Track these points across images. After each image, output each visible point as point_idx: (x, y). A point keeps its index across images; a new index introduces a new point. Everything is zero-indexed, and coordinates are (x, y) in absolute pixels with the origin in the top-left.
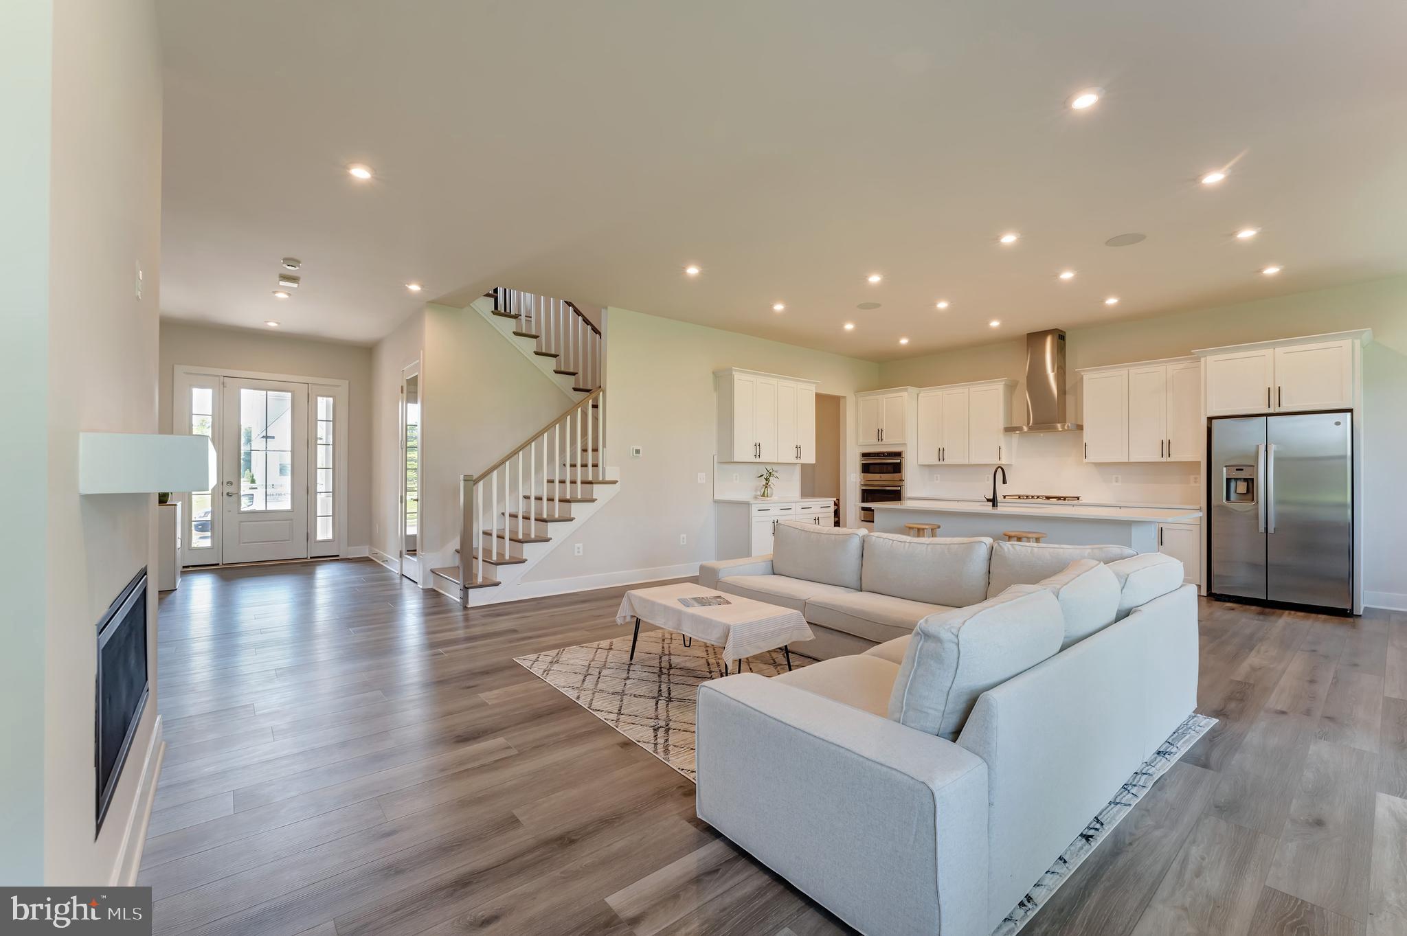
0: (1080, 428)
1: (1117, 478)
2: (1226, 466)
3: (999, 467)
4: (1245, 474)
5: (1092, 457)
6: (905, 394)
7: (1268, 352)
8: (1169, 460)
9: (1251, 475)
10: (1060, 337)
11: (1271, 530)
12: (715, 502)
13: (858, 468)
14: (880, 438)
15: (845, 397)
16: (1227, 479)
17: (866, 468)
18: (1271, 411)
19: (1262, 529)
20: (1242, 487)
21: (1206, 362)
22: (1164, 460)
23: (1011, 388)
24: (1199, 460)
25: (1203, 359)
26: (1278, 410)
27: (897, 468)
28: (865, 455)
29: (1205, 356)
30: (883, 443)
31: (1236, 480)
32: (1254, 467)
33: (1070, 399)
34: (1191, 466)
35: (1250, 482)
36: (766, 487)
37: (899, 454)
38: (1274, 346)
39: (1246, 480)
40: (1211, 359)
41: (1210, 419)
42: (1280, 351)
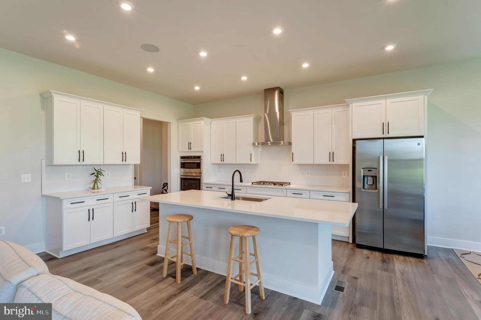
0: (290, 144)
1: (308, 172)
2: (363, 168)
3: (237, 171)
4: (372, 174)
5: (296, 161)
6: (202, 122)
7: (383, 102)
8: (333, 163)
9: (375, 174)
10: (281, 92)
11: (386, 207)
12: (43, 196)
13: (179, 165)
14: (190, 148)
15: (170, 123)
16: (363, 176)
17: (183, 166)
18: (384, 136)
19: (381, 207)
20: (370, 181)
21: (352, 106)
22: (330, 163)
23: (257, 121)
24: (348, 164)
25: (350, 105)
26: (388, 136)
27: (198, 166)
28: (182, 158)
29: (352, 104)
30: (191, 150)
31: (368, 176)
32: (377, 169)
33: (286, 127)
34: (343, 167)
35: (375, 178)
36: (96, 182)
37: (199, 157)
38: (385, 98)
39: (372, 176)
40: (355, 105)
41: (354, 141)
42: (389, 101)
